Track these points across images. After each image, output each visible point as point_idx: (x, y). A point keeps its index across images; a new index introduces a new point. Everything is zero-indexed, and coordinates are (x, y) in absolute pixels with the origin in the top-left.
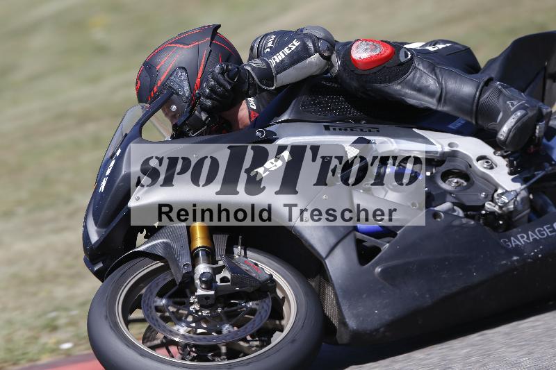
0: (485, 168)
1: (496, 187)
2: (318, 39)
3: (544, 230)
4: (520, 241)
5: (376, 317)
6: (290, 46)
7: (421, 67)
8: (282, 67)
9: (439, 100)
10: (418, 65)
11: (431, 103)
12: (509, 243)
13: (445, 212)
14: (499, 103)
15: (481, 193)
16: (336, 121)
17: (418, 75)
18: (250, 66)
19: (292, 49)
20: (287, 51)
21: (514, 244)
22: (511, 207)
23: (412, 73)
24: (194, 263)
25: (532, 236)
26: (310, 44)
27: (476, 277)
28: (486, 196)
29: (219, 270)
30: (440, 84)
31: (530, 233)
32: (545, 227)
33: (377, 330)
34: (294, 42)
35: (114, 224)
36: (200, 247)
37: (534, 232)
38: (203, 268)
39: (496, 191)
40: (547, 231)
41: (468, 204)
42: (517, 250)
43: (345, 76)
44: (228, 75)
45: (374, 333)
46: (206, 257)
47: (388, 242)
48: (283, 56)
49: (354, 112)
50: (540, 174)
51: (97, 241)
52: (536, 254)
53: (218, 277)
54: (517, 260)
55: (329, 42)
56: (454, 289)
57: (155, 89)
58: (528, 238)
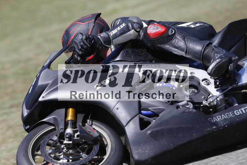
0: (205, 84)
1: (209, 93)
2: (134, 23)
3: (230, 114)
4: (218, 120)
5: (147, 154)
6: (120, 26)
7: (178, 37)
8: (116, 36)
9: (186, 53)
10: (177, 36)
11: (183, 54)
12: (212, 120)
13: (183, 106)
14: (212, 55)
15: (202, 96)
16: (140, 61)
17: (177, 41)
18: (100, 36)
19: (121, 28)
20: (119, 29)
21: (214, 121)
22: (215, 103)
23: (174, 40)
24: (66, 128)
25: (224, 117)
26: (130, 26)
27: (195, 136)
28: (204, 98)
29: (76, 132)
30: (186, 45)
31: (223, 115)
32: (230, 113)
33: (147, 160)
34: (123, 24)
35: (33, 108)
36: (70, 120)
37: (225, 115)
38: (69, 131)
39: (209, 95)
40: (231, 114)
41: (195, 101)
42: (216, 124)
43: (145, 40)
44: (89, 40)
45: (146, 162)
46: (71, 125)
47: (155, 120)
48: (117, 31)
49: (150, 57)
50: (230, 88)
51: (26, 116)
52: (224, 125)
53: (76, 135)
54: (215, 128)
55: (139, 24)
56: (185, 142)
57: (69, 43)
58: (222, 118)
